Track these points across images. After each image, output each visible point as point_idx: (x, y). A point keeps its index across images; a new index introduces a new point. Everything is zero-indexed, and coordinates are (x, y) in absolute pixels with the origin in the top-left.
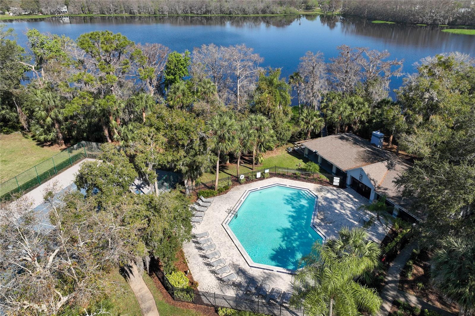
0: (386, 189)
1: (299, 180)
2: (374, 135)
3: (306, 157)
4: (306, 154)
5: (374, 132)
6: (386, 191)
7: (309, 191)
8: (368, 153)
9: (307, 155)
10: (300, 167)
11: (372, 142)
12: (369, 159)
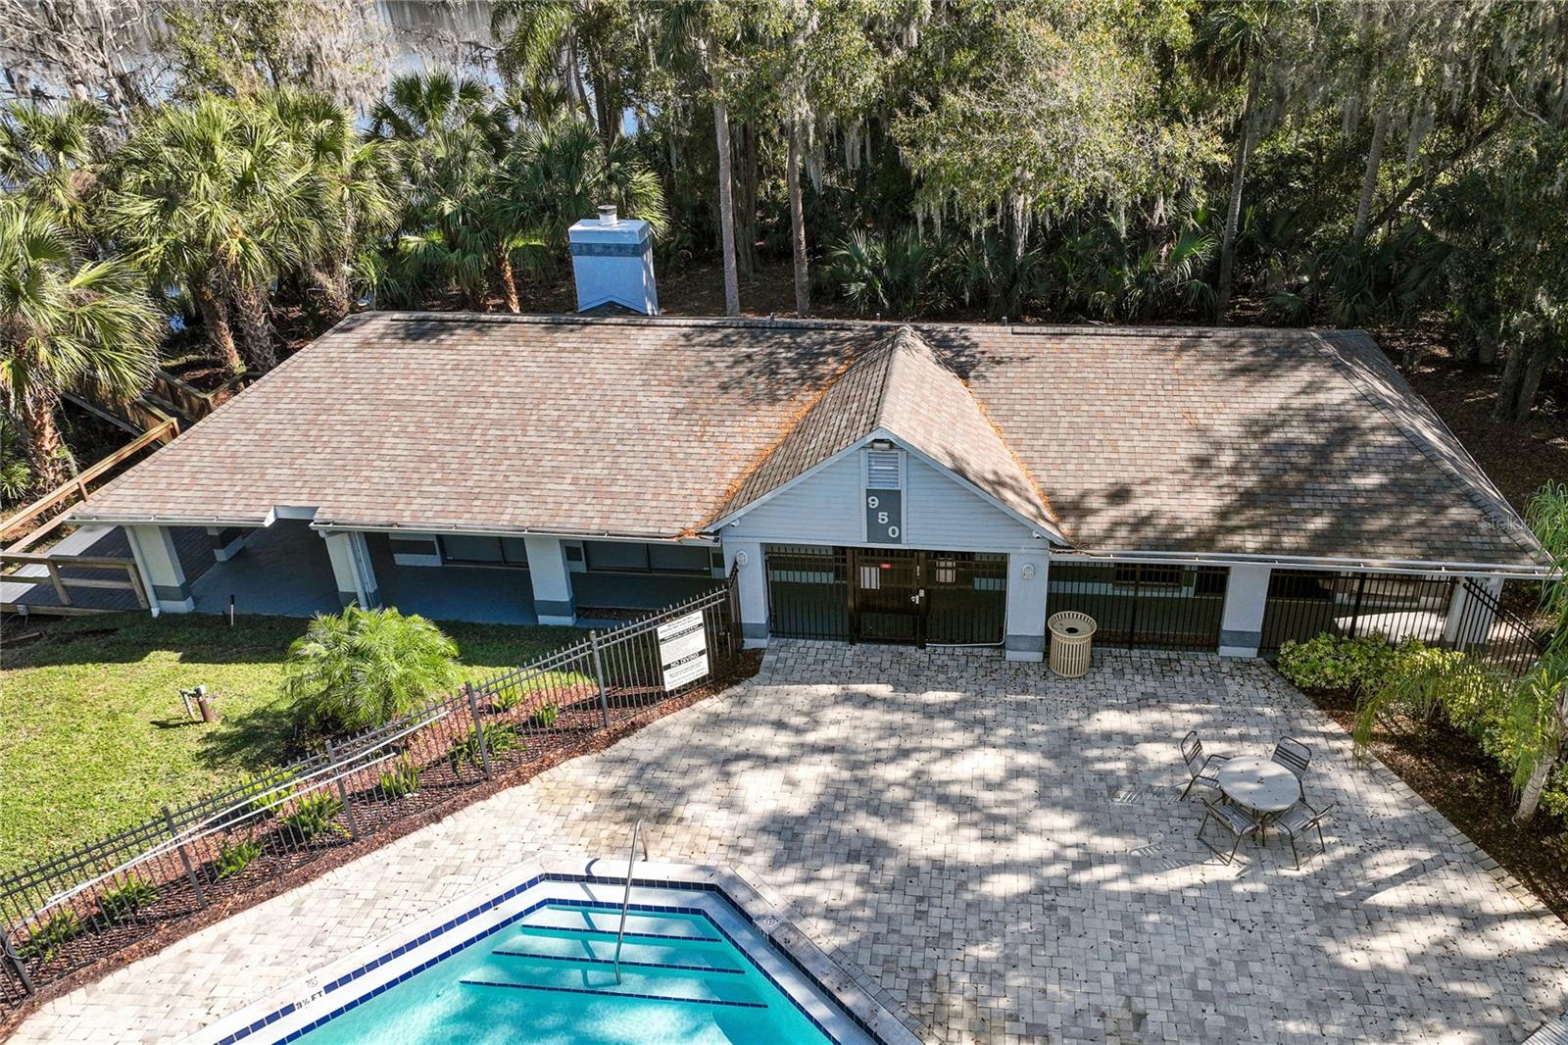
0: (1119, 495)
1: (347, 847)
2: (589, 250)
3: (183, 606)
4: (162, 593)
5: (576, 227)
6: (1142, 505)
7: (573, 891)
8: (725, 342)
9: (185, 592)
10: (215, 726)
11: (585, 299)
12: (771, 369)
